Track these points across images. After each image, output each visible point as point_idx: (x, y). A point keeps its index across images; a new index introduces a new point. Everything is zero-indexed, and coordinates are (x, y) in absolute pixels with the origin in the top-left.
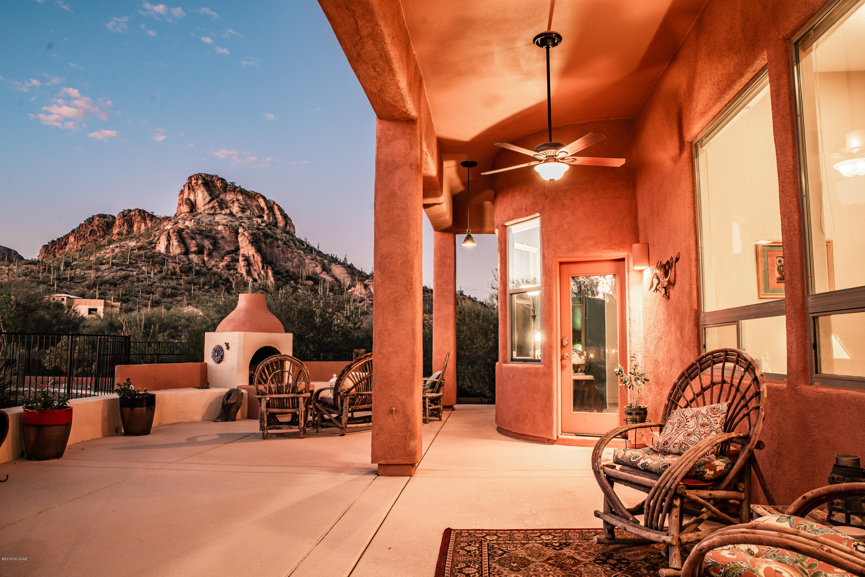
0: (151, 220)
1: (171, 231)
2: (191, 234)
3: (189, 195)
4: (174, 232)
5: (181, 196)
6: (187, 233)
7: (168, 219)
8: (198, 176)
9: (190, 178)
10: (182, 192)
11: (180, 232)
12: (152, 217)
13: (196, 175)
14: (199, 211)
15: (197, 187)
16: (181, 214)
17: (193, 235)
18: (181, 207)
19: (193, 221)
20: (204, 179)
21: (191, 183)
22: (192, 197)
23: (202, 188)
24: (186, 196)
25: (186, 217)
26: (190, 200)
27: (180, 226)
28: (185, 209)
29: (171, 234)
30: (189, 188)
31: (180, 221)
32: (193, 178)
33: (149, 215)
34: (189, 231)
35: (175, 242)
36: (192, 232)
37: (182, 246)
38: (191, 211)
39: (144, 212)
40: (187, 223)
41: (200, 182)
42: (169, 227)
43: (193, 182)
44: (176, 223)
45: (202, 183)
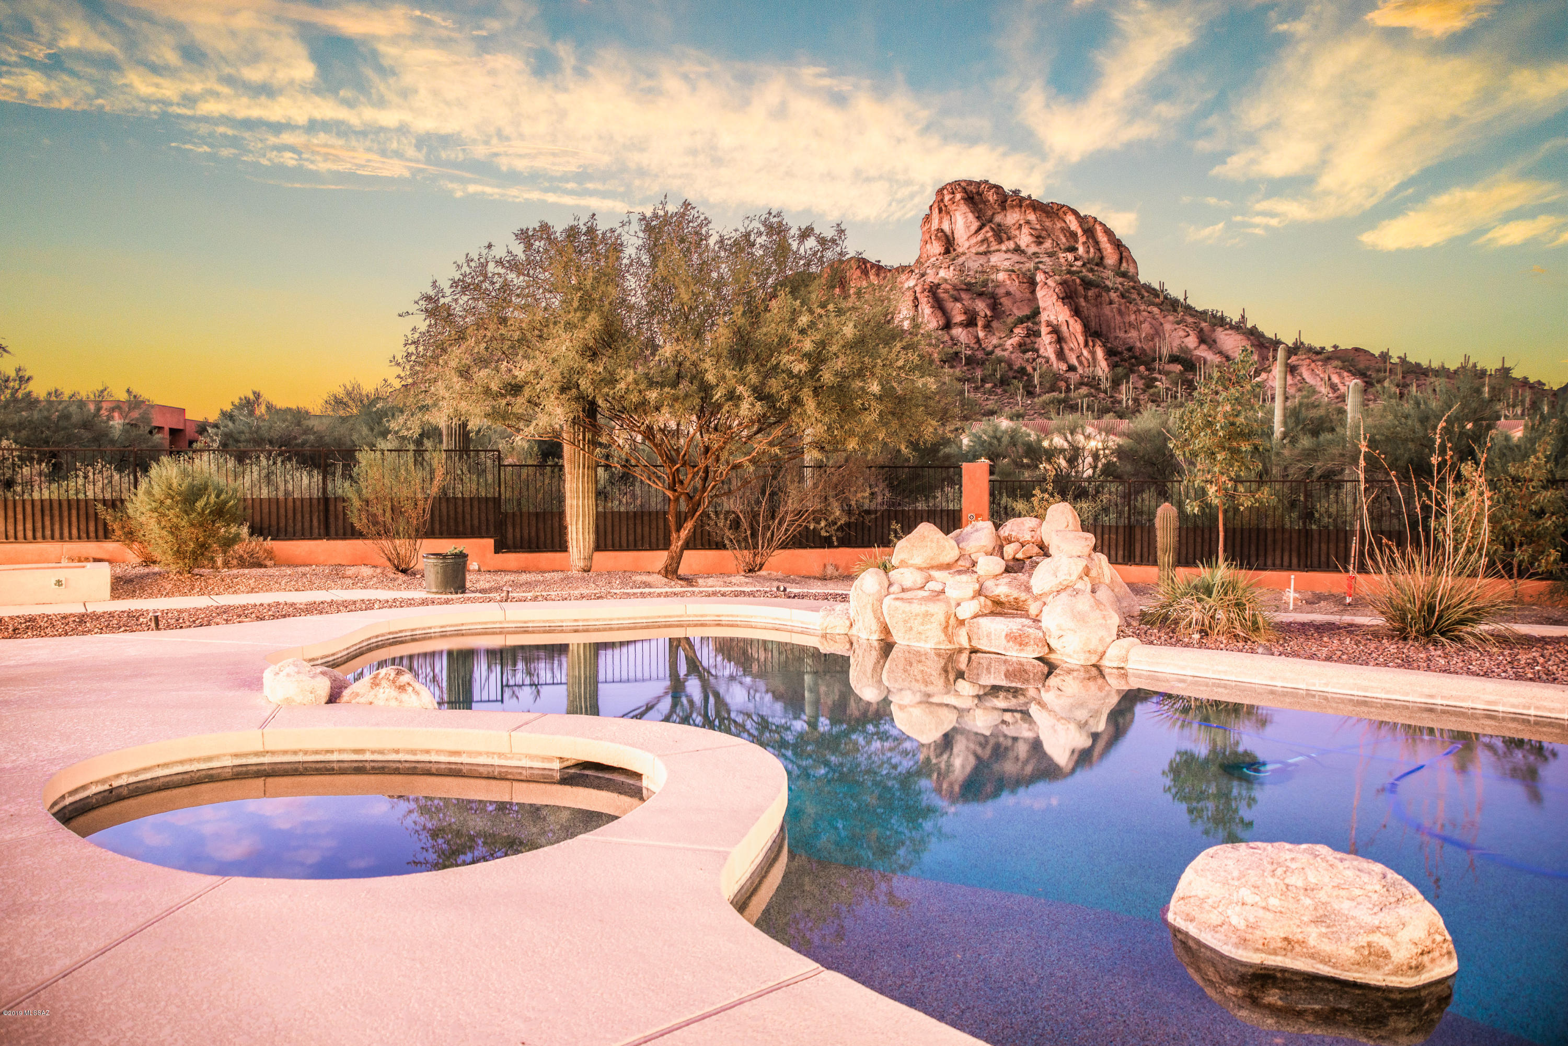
0: (878, 275)
1: (918, 289)
2: (952, 292)
3: (941, 222)
4: (923, 291)
5: (927, 227)
6: (946, 291)
7: (902, 269)
8: (954, 186)
9: (940, 192)
10: (927, 219)
11: (933, 291)
12: (879, 268)
13: (949, 184)
14: (960, 250)
15: (954, 207)
16: (928, 258)
17: (955, 293)
18: (928, 246)
19: (952, 268)
20: (965, 190)
21: (942, 200)
22: (946, 227)
23: (963, 208)
24: (935, 225)
25: (938, 263)
26: (942, 231)
27: (931, 278)
28: (936, 248)
29: (918, 295)
30: (940, 211)
31: (928, 271)
32: (945, 192)
33: (873, 266)
34: (948, 287)
35: (926, 309)
36: (955, 287)
37: (939, 314)
38: (947, 252)
39: (865, 261)
40: (942, 273)
41: (958, 196)
42: (911, 283)
43: (947, 198)
44: (923, 275)
45: (963, 198)
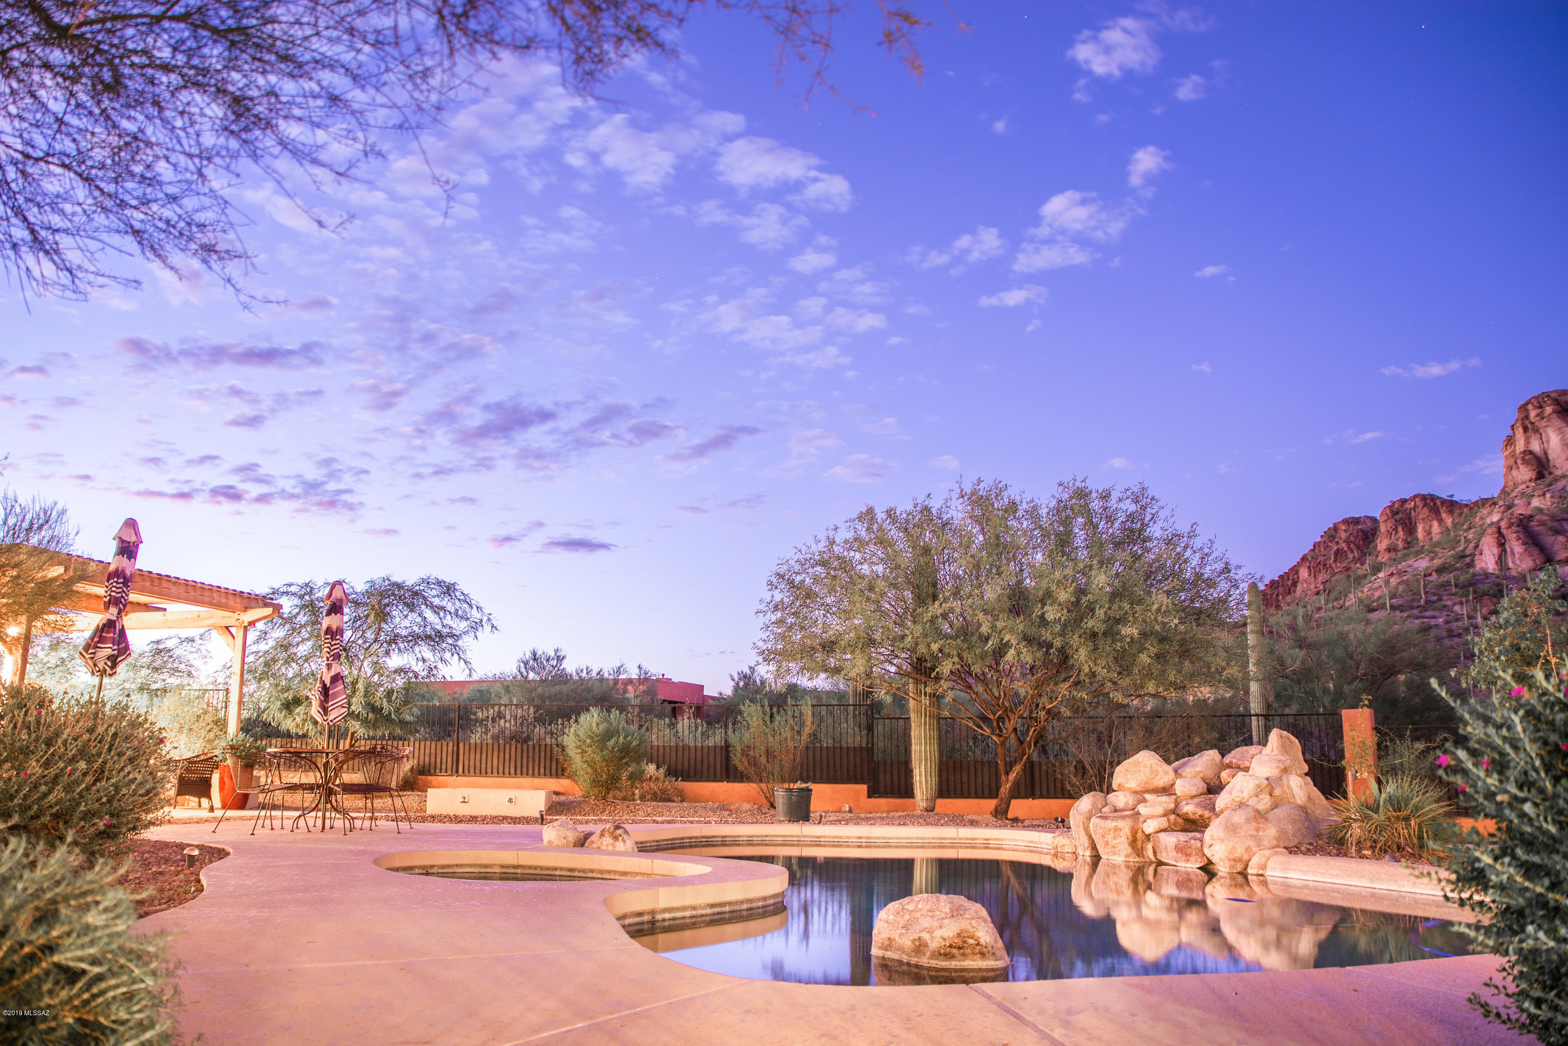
0: (1451, 512)
1: (1503, 524)
2: (1550, 524)
3: (1527, 442)
4: (1510, 526)
5: (1510, 450)
6: (1542, 523)
7: (1484, 502)
8: (1540, 401)
9: (1523, 408)
10: (1510, 441)
11: (1524, 525)
12: (1452, 505)
13: (1535, 397)
14: (1559, 472)
15: (1543, 423)
16: (1515, 486)
17: (1555, 524)
18: (1514, 472)
19: (1548, 495)
20: (1556, 402)
21: (1527, 417)
22: (1536, 446)
23: (1557, 422)
24: (1520, 446)
25: (1529, 490)
26: (1531, 452)
27: (1520, 509)
28: (1524, 473)
29: (1504, 531)
30: (1525, 429)
31: (1517, 502)
32: (1530, 407)
33: (1444, 502)
34: (1544, 518)
35: (1516, 546)
36: (1554, 518)
37: (1535, 551)
38: (1540, 476)
39: (1433, 498)
40: (1536, 502)
41: (1549, 410)
42: (1495, 518)
43: (1533, 414)
44: (1509, 507)
45: (1554, 412)
